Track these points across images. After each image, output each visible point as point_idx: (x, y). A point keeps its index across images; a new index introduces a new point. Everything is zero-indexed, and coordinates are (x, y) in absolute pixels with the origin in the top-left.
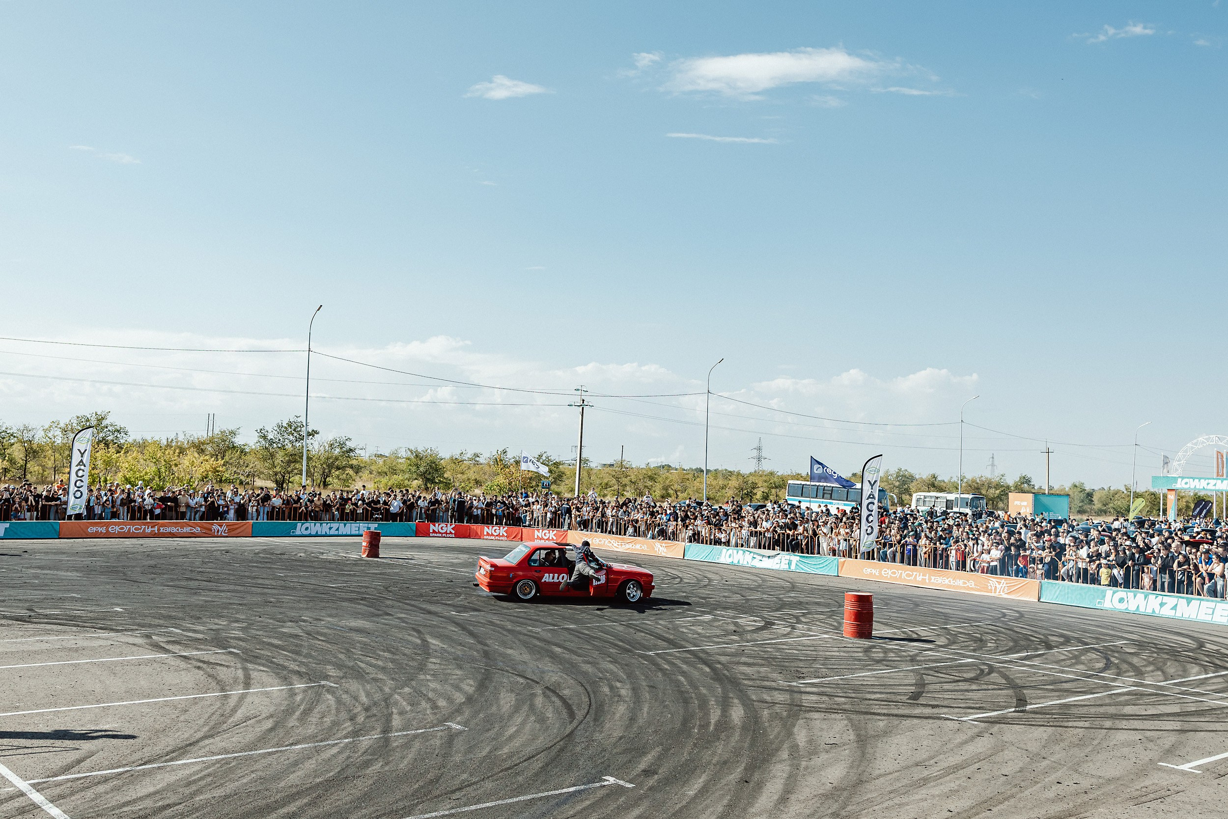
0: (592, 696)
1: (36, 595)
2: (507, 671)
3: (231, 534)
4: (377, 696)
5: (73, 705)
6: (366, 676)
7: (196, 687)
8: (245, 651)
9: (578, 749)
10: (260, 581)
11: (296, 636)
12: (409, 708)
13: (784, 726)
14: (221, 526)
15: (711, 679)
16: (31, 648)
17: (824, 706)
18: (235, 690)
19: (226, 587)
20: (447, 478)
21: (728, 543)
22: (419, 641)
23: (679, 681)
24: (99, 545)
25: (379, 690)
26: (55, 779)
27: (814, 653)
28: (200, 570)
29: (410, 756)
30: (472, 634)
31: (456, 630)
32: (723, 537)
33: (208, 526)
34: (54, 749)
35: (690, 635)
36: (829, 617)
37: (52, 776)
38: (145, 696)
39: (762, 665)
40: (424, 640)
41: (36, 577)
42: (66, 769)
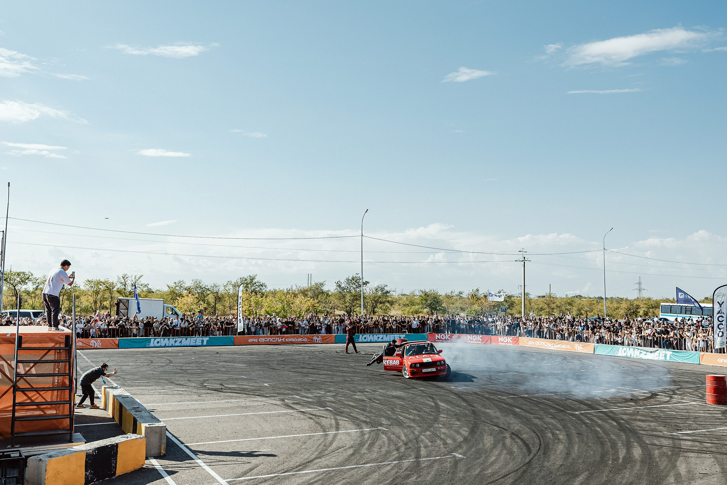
0: (541, 439)
1: (225, 377)
2: (487, 423)
3: (324, 342)
4: (411, 436)
5: (246, 438)
6: (404, 424)
7: (310, 429)
8: (335, 409)
9: (535, 471)
10: (341, 369)
11: (363, 401)
12: (430, 444)
13: (670, 460)
14: (318, 337)
15: (618, 429)
16: (223, 406)
17: (696, 448)
18: (331, 431)
19: (323, 372)
20: (443, 307)
21: (622, 344)
22: (433, 404)
23: (597, 430)
24: (255, 349)
25: (412, 433)
26: (239, 479)
27: (687, 414)
28: (308, 362)
29: (432, 473)
30: (464, 400)
31: (455, 397)
32: (619, 340)
33: (311, 338)
34: (238, 462)
35: (602, 402)
36: (696, 391)
37: (238, 478)
38: (283, 434)
39: (652, 421)
40: (436, 404)
41: (224, 367)
42: (245, 474)
